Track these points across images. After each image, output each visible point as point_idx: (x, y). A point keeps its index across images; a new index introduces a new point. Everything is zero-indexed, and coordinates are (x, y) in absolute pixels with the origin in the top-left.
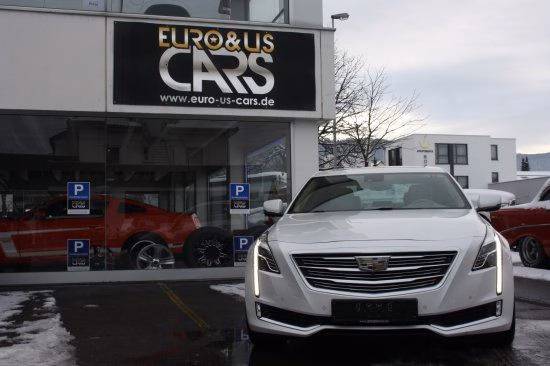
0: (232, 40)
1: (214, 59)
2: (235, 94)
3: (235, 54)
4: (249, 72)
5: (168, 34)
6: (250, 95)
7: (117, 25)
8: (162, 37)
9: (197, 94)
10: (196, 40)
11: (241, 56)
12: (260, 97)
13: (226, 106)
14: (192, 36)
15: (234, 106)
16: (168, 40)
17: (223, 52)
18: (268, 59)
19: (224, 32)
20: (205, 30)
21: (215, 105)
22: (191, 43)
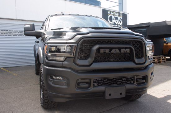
0: (117, 14)
1: (115, 17)
2: (118, 25)
3: (117, 17)
4: (119, 21)
5: (109, 12)
6: (119, 25)
7: (102, 9)
8: (108, 13)
9: (113, 24)
10: (113, 14)
11: (118, 17)
12: (121, 25)
13: (116, 27)
14: (112, 13)
15: (117, 27)
16: (109, 13)
17: (116, 16)
18: (122, 18)
19: (116, 12)
20: (114, 12)
21: (115, 26)
22: (112, 14)
